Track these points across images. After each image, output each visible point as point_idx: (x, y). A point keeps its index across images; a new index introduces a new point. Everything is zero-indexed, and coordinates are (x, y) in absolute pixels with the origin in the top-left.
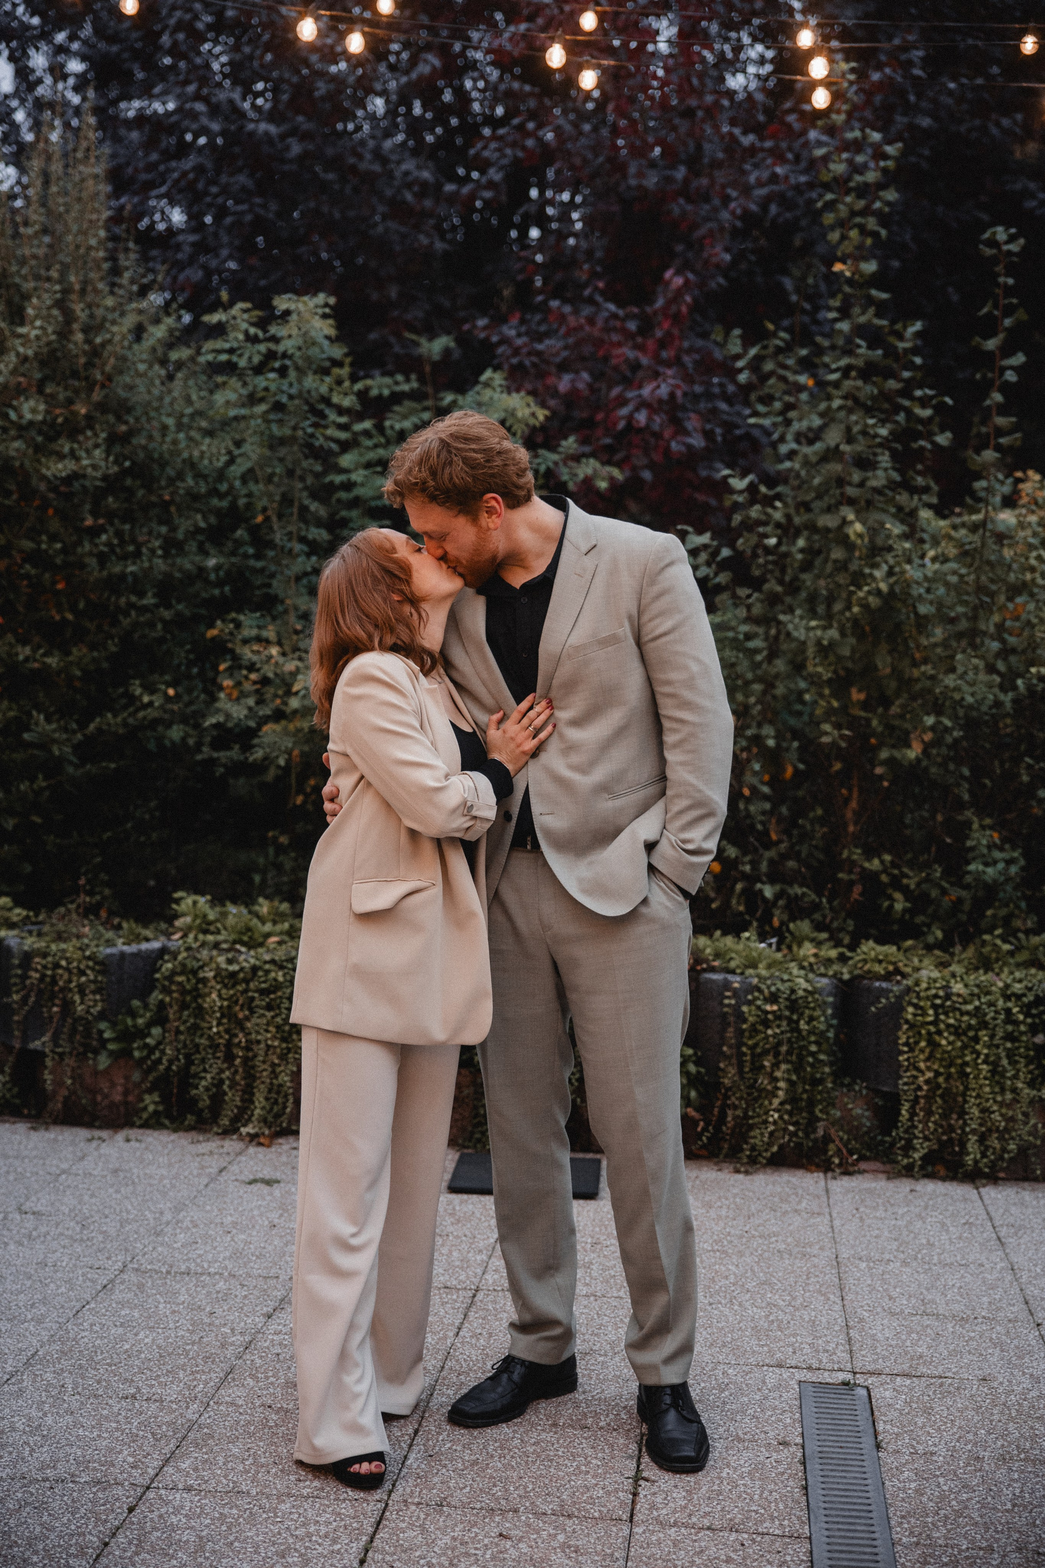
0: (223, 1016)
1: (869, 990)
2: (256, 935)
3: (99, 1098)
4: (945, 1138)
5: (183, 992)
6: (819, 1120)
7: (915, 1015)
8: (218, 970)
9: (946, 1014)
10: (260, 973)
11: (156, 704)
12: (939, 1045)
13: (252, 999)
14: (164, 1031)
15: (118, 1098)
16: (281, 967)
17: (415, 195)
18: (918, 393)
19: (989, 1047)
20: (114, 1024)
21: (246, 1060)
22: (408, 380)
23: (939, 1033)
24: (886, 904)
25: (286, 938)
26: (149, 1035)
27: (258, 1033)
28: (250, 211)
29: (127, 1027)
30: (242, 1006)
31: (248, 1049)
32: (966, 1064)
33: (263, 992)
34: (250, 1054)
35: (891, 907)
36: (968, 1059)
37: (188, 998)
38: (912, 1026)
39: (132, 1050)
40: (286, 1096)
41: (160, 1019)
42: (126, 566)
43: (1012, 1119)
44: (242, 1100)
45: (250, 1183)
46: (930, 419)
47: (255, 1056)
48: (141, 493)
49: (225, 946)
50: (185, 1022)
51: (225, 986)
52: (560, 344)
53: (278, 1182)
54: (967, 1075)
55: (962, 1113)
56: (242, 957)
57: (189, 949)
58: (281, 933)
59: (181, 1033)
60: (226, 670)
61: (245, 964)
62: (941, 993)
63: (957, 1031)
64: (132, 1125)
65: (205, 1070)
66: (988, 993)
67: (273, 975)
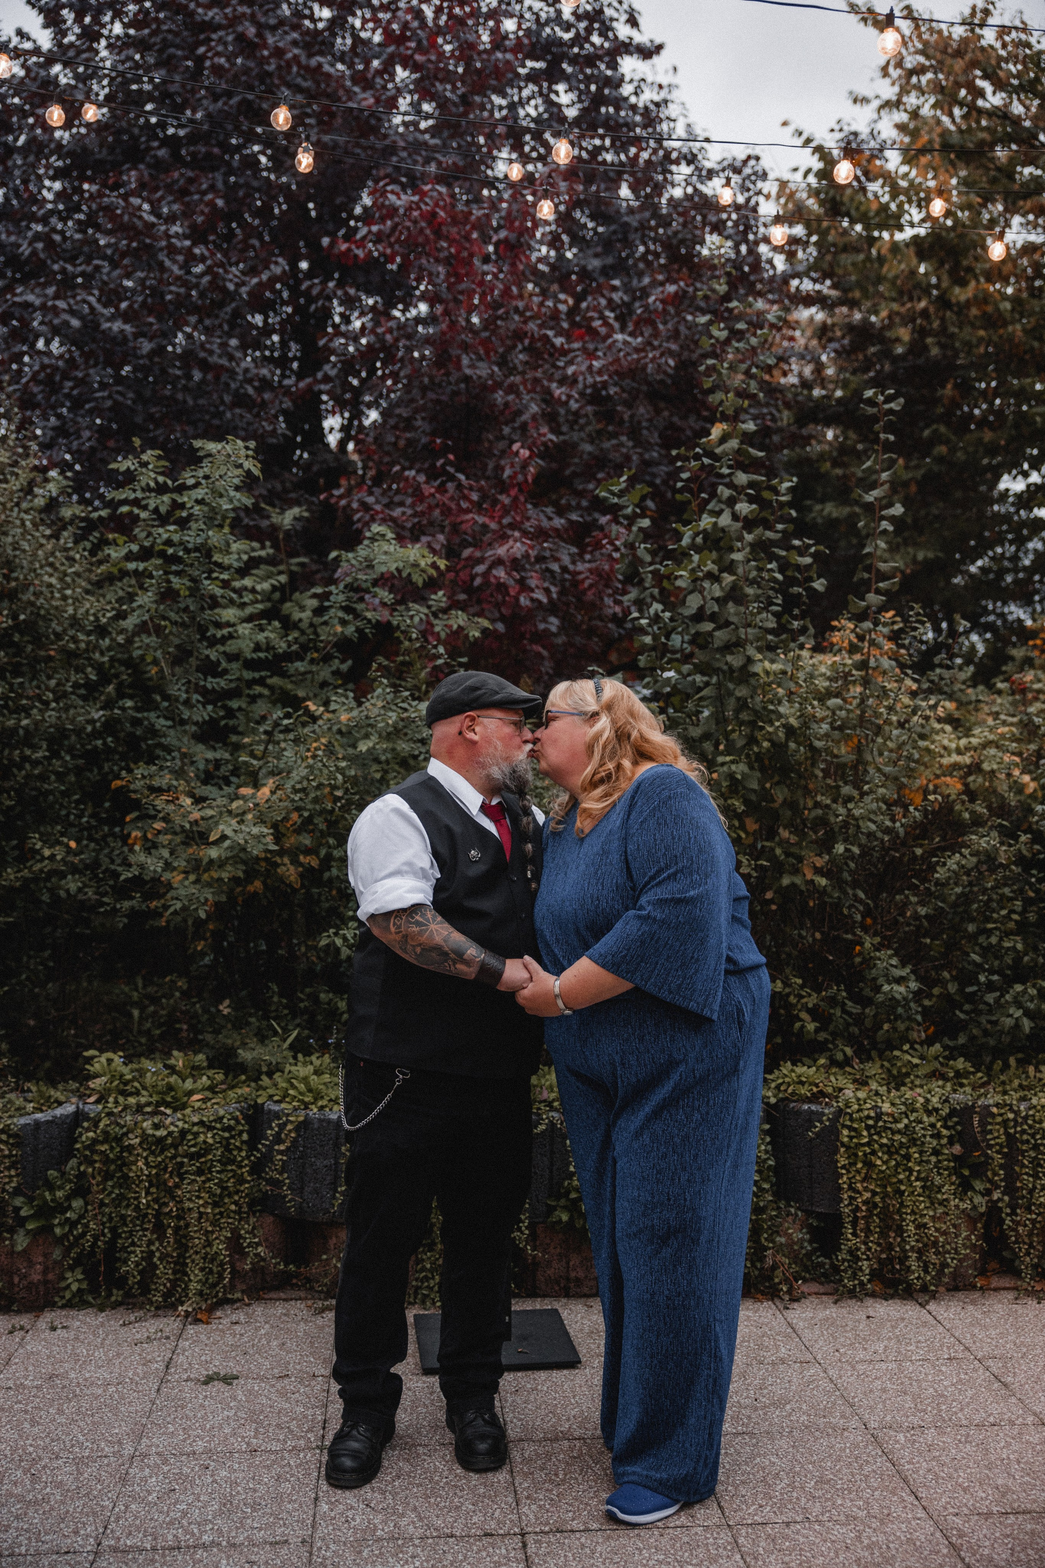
0: (151, 1185)
1: (798, 1113)
2: (180, 1094)
3: (16, 1280)
4: (884, 1256)
5: (106, 1161)
6: (766, 1249)
7: (851, 1138)
8: (144, 1137)
9: (878, 1134)
10: (190, 1137)
11: (59, 857)
12: (876, 1166)
13: (182, 1164)
14: (87, 1204)
15: (36, 1277)
16: (210, 1128)
17: (255, 388)
18: (797, 542)
19: (919, 1163)
20: (30, 1200)
21: (177, 1229)
22: (263, 547)
23: (874, 1153)
24: (798, 1025)
25: (208, 1094)
26: (70, 1207)
27: (190, 1200)
28: (110, 397)
29: (45, 1202)
30: (171, 1173)
31: (179, 1218)
32: (901, 1182)
33: (192, 1157)
34: (182, 1223)
35: (803, 1027)
36: (901, 1177)
37: (113, 1167)
38: (848, 1148)
39: (52, 1226)
40: (222, 1264)
41: (81, 1190)
42: (20, 720)
43: (944, 1233)
44: (174, 1273)
45: (206, 1383)
46: (808, 567)
47: (187, 1225)
48: (29, 648)
49: (148, 1109)
50: (109, 1194)
51: (153, 1153)
52: (409, 512)
53: (237, 1378)
54: (902, 1193)
55: (900, 1231)
56: (169, 1120)
57: (110, 1114)
58: (203, 1090)
59: (106, 1205)
60: (132, 821)
61: (172, 1128)
62: (872, 1114)
63: (890, 1150)
64: (52, 1305)
65: (133, 1244)
66: (914, 1110)
67: (202, 1138)
